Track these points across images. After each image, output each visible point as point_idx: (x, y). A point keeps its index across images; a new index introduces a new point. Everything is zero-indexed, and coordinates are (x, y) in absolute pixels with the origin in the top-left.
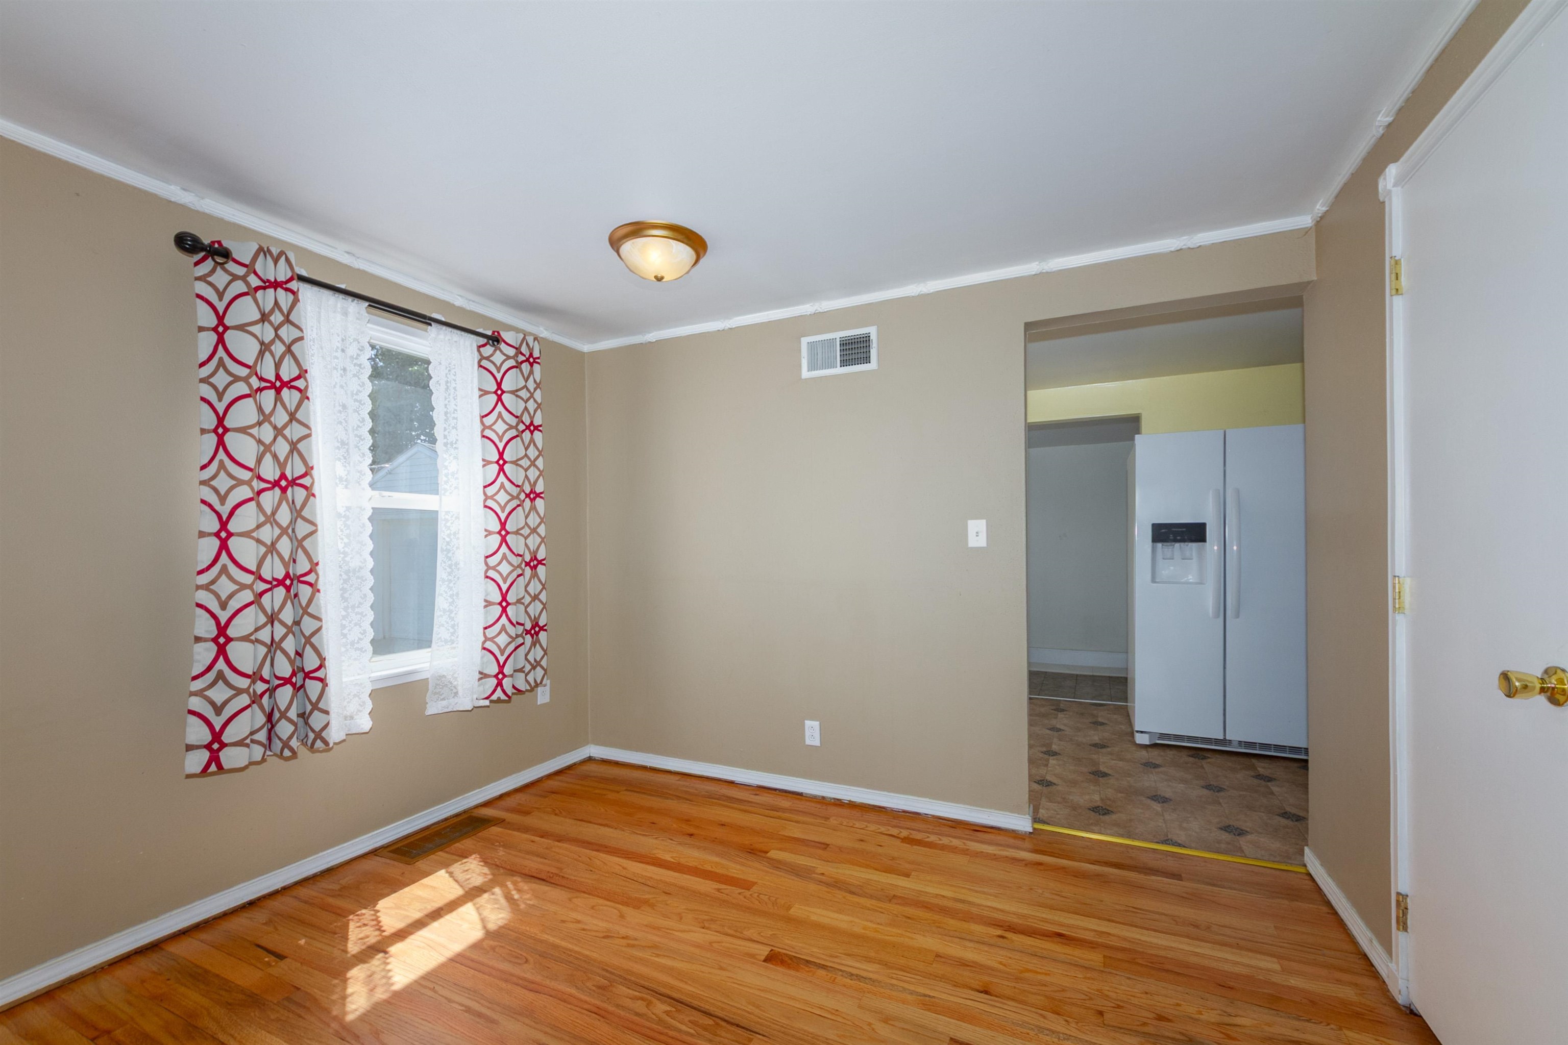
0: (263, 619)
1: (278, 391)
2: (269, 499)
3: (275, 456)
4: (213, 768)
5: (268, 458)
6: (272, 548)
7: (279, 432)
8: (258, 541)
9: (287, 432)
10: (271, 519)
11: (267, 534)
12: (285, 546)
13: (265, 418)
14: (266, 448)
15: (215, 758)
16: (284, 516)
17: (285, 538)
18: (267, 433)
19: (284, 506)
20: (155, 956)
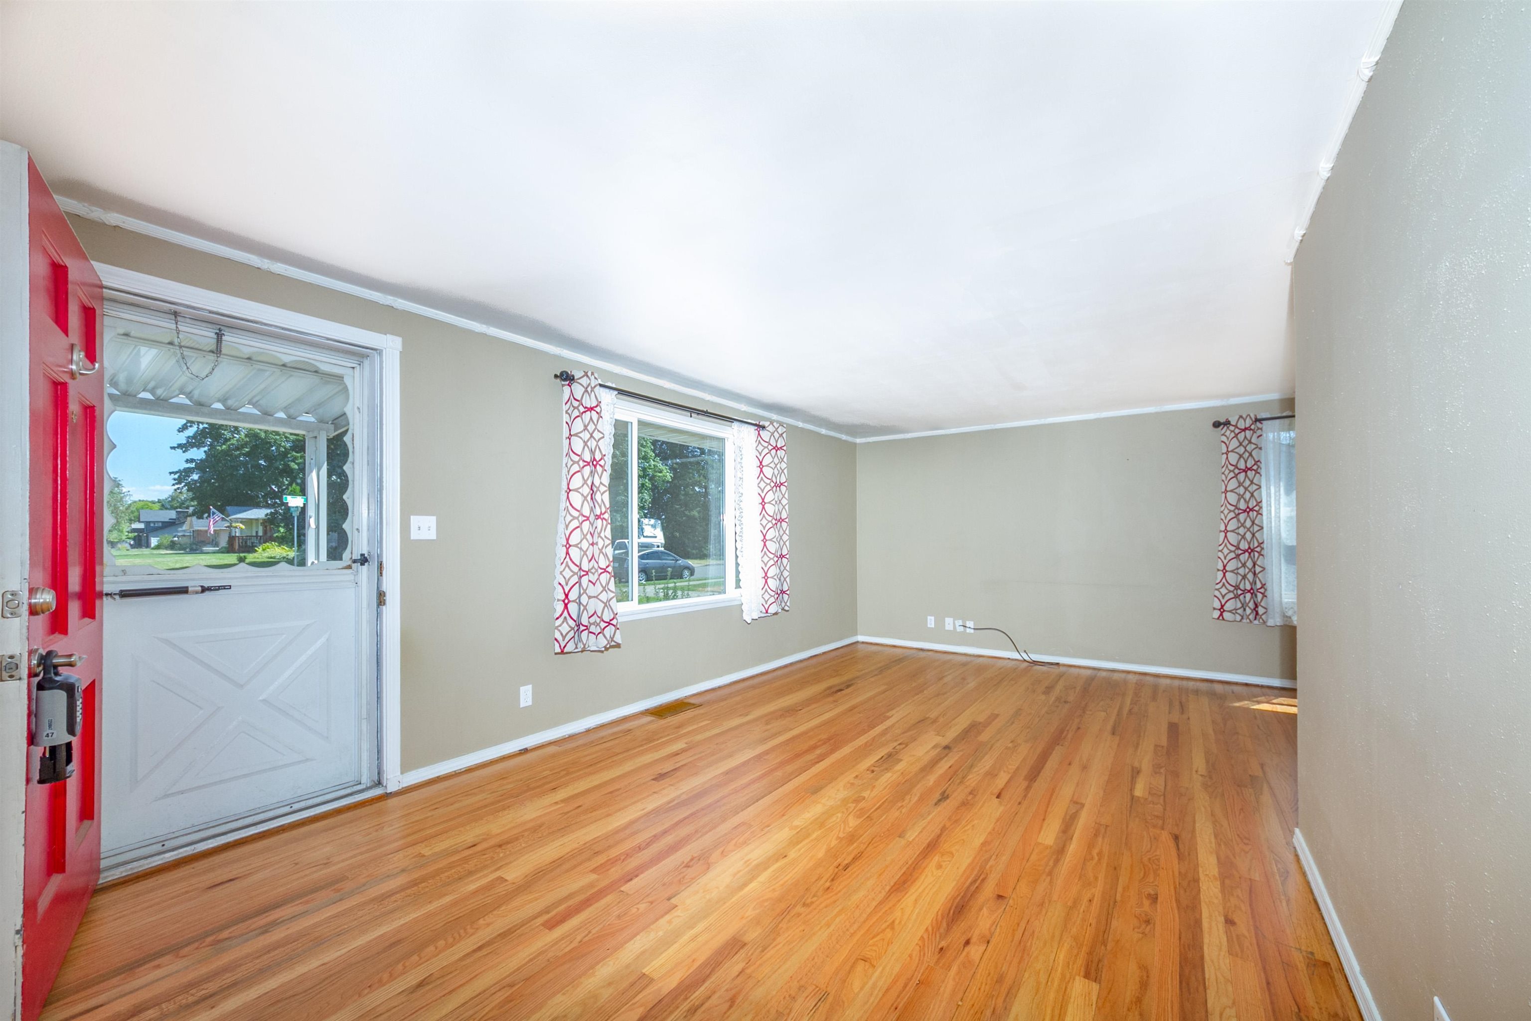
0: (1240, 565)
1: (1246, 472)
2: (1242, 517)
3: (1245, 500)
4: (1221, 618)
5: (1242, 500)
6: (1243, 537)
7: (1246, 489)
8: (1238, 534)
9: (1249, 489)
10: (1243, 525)
11: (1242, 531)
12: (1249, 536)
13: (1240, 484)
14: (1241, 497)
15: (1221, 615)
16: (1248, 524)
17: (1248, 533)
18: (1241, 490)
19: (1248, 520)
20: (1209, 684)
